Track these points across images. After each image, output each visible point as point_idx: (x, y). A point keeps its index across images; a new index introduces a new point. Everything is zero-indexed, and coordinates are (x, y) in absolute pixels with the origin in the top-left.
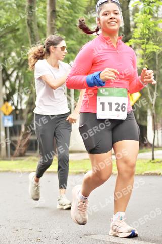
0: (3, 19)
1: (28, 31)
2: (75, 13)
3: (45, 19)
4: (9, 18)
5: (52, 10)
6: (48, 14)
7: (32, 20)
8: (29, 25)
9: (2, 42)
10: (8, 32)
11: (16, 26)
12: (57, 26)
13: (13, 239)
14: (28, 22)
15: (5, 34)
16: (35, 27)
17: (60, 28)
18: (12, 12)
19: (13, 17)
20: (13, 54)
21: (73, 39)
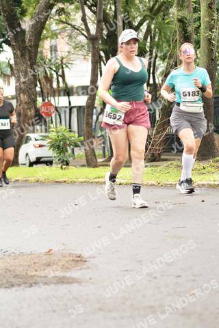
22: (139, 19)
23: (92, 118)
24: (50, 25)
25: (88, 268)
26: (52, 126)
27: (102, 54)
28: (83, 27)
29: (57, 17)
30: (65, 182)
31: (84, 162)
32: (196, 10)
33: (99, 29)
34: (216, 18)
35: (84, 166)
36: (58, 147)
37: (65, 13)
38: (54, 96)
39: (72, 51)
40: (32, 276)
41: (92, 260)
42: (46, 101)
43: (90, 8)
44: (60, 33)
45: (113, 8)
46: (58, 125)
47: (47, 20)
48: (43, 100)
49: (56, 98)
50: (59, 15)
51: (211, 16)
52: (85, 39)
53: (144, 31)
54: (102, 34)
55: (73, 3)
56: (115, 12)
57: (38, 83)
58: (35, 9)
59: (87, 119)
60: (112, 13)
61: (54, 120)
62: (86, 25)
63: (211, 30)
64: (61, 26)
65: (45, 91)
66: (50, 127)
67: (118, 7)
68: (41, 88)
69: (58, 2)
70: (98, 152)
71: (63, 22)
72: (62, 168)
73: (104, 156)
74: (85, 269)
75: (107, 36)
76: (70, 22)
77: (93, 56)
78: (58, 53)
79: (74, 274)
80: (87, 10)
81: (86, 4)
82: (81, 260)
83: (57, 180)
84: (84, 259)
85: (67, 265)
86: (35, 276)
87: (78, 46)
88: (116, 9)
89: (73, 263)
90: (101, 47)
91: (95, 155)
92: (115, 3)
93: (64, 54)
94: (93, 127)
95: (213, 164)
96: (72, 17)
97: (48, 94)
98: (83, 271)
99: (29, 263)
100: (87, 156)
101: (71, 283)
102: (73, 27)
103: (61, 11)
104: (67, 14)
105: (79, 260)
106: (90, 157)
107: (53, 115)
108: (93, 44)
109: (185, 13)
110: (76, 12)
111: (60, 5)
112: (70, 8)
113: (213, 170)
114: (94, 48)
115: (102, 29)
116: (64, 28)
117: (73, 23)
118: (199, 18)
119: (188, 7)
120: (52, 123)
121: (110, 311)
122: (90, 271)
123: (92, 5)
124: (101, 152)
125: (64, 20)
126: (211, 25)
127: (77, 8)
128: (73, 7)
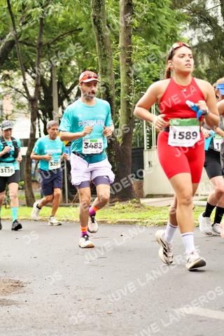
0: (61, 15)
1: (94, 31)
2: (159, 7)
3: (117, 15)
4: (68, 13)
5: (126, 3)
6: (122, 9)
7: (99, 17)
8: (95, 23)
9: (58, 46)
10: (66, 34)
11: (78, 25)
12: (133, 24)
13: (75, 312)
14: (94, 20)
15: (62, 35)
16: (104, 26)
17: (137, 28)
18: (73, 5)
19: (74, 13)
20: (73, 63)
21: (154, 44)
22: (71, 83)
23: (31, 166)
25: (25, 292)
27: (40, 112)
28: (24, 90)
29: (3, 82)
30: (8, 219)
31: (25, 202)
32: (117, 77)
33: (37, 92)
34: (133, 84)
35: (24, 205)
37: (9, 78)
39: (16, 110)
41: (28, 285)
43: (31, 74)
44: (5, 95)
45: (49, 74)
50: (5, 80)
51: (129, 82)
52: (26, 99)
53: (75, 93)
54: (40, 96)
55: (16, 70)
56: (51, 78)
59: (27, 167)
60: (49, 79)
62: (26, 88)
63: (129, 94)
64: (6, 89)
67: (54, 74)
69: (4, 69)
70: (37, 194)
71: (8, 86)
72: (6, 207)
74: (21, 293)
75: (44, 98)
76: (13, 86)
77: (32, 114)
78: (4, 111)
79: (13, 297)
80: (28, 76)
81: (27, 71)
82: (19, 286)
84: (21, 285)
85: (7, 290)
87: (20, 106)
88: (52, 76)
89: (12, 288)
90: (39, 106)
91: (33, 197)
92: (51, 71)
93: (9, 113)
94: (33, 173)
95: (131, 204)
96: (15, 82)
98: (20, 295)
100: (27, 197)
101: (10, 305)
102: (17, 90)
103: (6, 77)
104: (12, 80)
105: (18, 285)
106: (29, 198)
108: (32, 104)
109: (108, 79)
110: (19, 78)
111: (6, 72)
112: (13, 74)
113: (131, 209)
114: (32, 107)
115: (40, 92)
116: (9, 91)
117: (17, 87)
118: (119, 84)
119: (110, 74)
121: (41, 328)
122: (26, 294)
123: (32, 72)
125: (8, 84)
126: (128, 90)
127: (19, 74)
128: (16, 73)
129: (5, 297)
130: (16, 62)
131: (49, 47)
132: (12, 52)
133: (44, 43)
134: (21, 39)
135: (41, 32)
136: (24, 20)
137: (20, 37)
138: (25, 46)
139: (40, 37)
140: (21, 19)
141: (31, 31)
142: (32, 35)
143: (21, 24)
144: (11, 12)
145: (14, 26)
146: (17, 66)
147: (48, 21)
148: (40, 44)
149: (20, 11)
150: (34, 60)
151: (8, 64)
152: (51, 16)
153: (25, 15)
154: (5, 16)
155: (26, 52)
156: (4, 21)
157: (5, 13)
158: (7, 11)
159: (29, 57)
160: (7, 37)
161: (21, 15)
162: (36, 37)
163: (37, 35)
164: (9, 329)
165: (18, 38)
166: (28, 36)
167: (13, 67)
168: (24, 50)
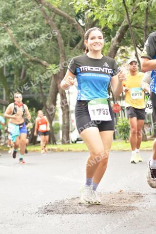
24: (116, 59)
25: (144, 201)
26: (119, 118)
29: (121, 55)
30: (128, 150)
36: (124, 130)
37: (125, 52)
38: (120, 100)
40: (111, 206)
41: (146, 196)
42: (116, 103)
43: (139, 48)
44: (123, 64)
46: (123, 117)
47: (115, 56)
48: (114, 103)
49: (122, 101)
50: (122, 53)
55: (129, 46)
57: (111, 93)
58: (107, 50)
61: (120, 114)
62: (138, 58)
64: (123, 59)
65: (115, 98)
66: (118, 119)
68: (113, 96)
69: (121, 45)
70: (147, 132)
71: (124, 57)
72: (126, 142)
73: (151, 134)
74: (142, 201)
79: (136, 204)
80: (137, 49)
81: (137, 46)
83: (124, 149)
84: (141, 196)
85: (131, 199)
86: (113, 206)
89: (135, 198)
91: (145, 134)
96: (129, 54)
97: (117, 99)
98: (141, 203)
99: (109, 199)
103: (123, 51)
104: (127, 53)
105: (139, 196)
107: (120, 112)
110: (132, 51)
111: (122, 48)
112: (128, 49)
116: (125, 61)
120: (119, 116)
123: (141, 47)
124: (149, 132)
125: (125, 56)
127: (132, 49)
128: (129, 48)
129: (131, 205)
130: (130, 40)
131: (152, 28)
132: (126, 34)
133: (149, 26)
134: (132, 24)
135: (147, 18)
136: (135, 10)
137: (132, 22)
138: (135, 29)
139: (146, 22)
140: (132, 10)
141: (139, 18)
142: (140, 21)
143: (132, 14)
144: (125, 5)
145: (128, 15)
146: (130, 43)
147: (151, 10)
148: (147, 27)
149: (131, 5)
150: (142, 39)
151: (123, 42)
152: (154, 7)
153: (135, 7)
154: (121, 8)
155: (136, 33)
156: (120, 12)
157: (121, 6)
158: (122, 4)
159: (138, 36)
160: (123, 23)
161: (132, 7)
162: (143, 22)
163: (143, 20)
164: (135, 226)
165: (130, 23)
166: (137, 22)
167: (127, 44)
168: (135, 32)
